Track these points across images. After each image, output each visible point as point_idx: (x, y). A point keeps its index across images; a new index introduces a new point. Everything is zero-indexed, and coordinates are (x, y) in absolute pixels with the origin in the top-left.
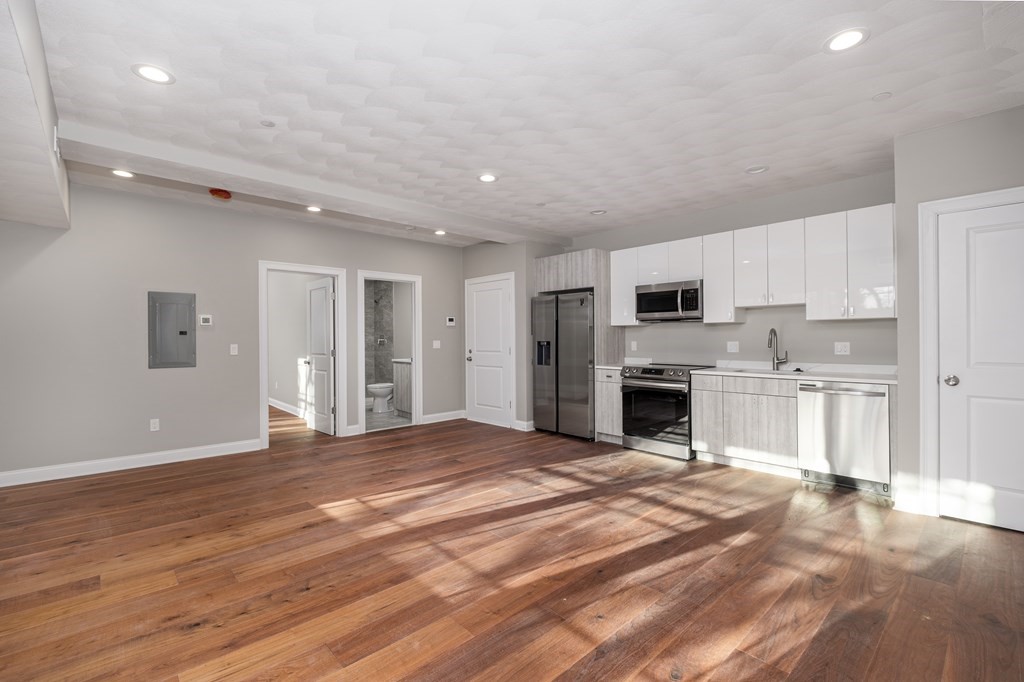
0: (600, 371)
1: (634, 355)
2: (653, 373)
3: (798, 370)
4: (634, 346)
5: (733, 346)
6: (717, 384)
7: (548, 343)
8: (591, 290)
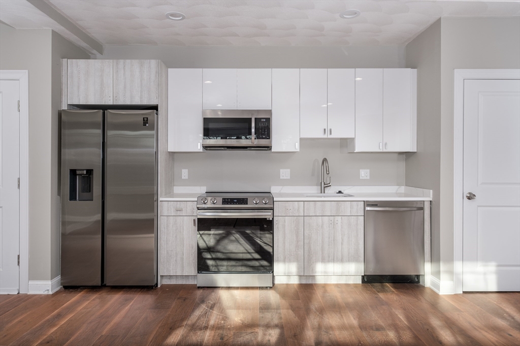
0: (165, 204)
1: (185, 183)
2: (236, 203)
3: (340, 192)
4: (185, 173)
5: (285, 173)
6: (298, 210)
7: (90, 172)
8: (155, 108)
